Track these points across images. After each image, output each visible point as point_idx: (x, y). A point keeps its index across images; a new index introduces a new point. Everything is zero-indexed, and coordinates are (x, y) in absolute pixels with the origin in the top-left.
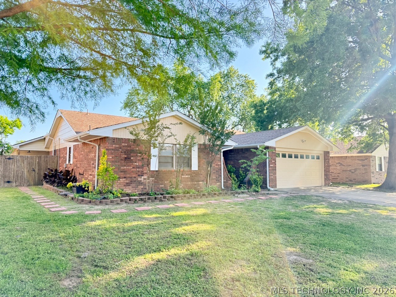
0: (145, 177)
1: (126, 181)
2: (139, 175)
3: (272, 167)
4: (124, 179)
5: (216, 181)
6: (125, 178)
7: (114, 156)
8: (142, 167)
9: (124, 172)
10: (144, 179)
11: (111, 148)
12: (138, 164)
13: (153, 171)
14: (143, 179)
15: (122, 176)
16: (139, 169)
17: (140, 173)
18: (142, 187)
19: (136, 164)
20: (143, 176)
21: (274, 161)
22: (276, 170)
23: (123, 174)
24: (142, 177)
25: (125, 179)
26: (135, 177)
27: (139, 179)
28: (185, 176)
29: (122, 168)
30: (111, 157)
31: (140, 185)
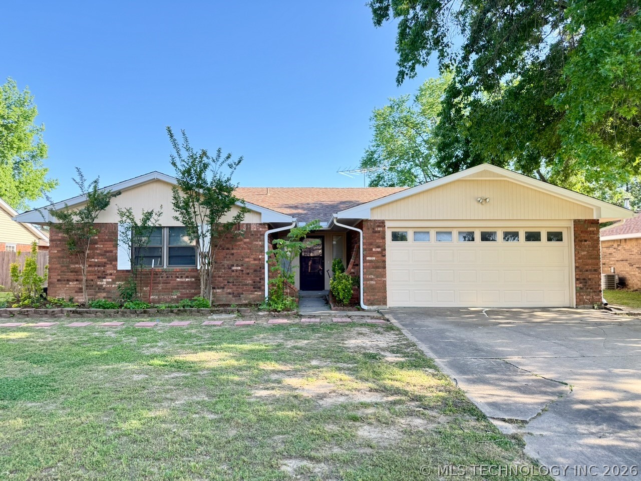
0: (108, 280)
1: (78, 286)
2: (99, 278)
3: (371, 261)
4: (75, 283)
5: (254, 288)
6: (77, 280)
7: (60, 249)
8: (104, 265)
9: (76, 272)
10: (108, 283)
11: (56, 238)
12: (96, 260)
13: (123, 271)
14: (105, 283)
15: (72, 277)
16: (99, 268)
17: (100, 274)
18: (105, 295)
19: (93, 260)
20: (105, 278)
21: (379, 250)
22: (385, 268)
23: (74, 275)
24: (104, 280)
25: (78, 282)
26: (92, 280)
27: (99, 283)
28: (184, 280)
29: (73, 266)
30: (56, 251)
31: (100, 292)
